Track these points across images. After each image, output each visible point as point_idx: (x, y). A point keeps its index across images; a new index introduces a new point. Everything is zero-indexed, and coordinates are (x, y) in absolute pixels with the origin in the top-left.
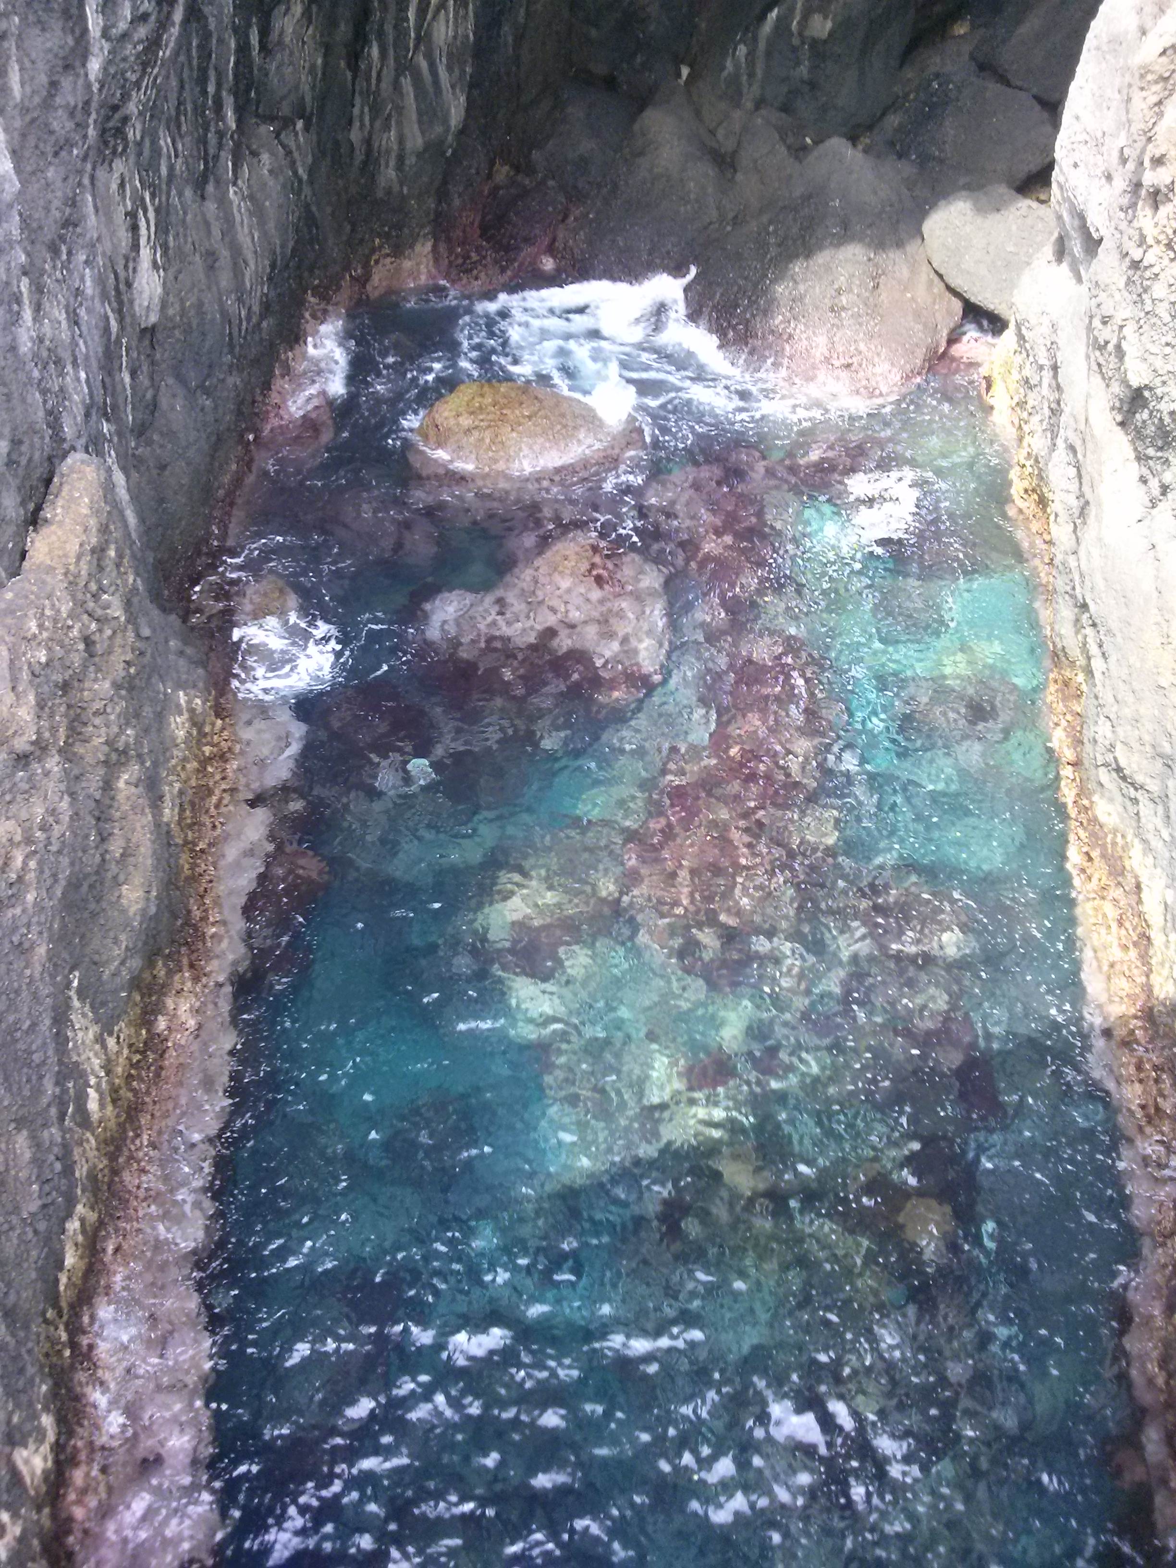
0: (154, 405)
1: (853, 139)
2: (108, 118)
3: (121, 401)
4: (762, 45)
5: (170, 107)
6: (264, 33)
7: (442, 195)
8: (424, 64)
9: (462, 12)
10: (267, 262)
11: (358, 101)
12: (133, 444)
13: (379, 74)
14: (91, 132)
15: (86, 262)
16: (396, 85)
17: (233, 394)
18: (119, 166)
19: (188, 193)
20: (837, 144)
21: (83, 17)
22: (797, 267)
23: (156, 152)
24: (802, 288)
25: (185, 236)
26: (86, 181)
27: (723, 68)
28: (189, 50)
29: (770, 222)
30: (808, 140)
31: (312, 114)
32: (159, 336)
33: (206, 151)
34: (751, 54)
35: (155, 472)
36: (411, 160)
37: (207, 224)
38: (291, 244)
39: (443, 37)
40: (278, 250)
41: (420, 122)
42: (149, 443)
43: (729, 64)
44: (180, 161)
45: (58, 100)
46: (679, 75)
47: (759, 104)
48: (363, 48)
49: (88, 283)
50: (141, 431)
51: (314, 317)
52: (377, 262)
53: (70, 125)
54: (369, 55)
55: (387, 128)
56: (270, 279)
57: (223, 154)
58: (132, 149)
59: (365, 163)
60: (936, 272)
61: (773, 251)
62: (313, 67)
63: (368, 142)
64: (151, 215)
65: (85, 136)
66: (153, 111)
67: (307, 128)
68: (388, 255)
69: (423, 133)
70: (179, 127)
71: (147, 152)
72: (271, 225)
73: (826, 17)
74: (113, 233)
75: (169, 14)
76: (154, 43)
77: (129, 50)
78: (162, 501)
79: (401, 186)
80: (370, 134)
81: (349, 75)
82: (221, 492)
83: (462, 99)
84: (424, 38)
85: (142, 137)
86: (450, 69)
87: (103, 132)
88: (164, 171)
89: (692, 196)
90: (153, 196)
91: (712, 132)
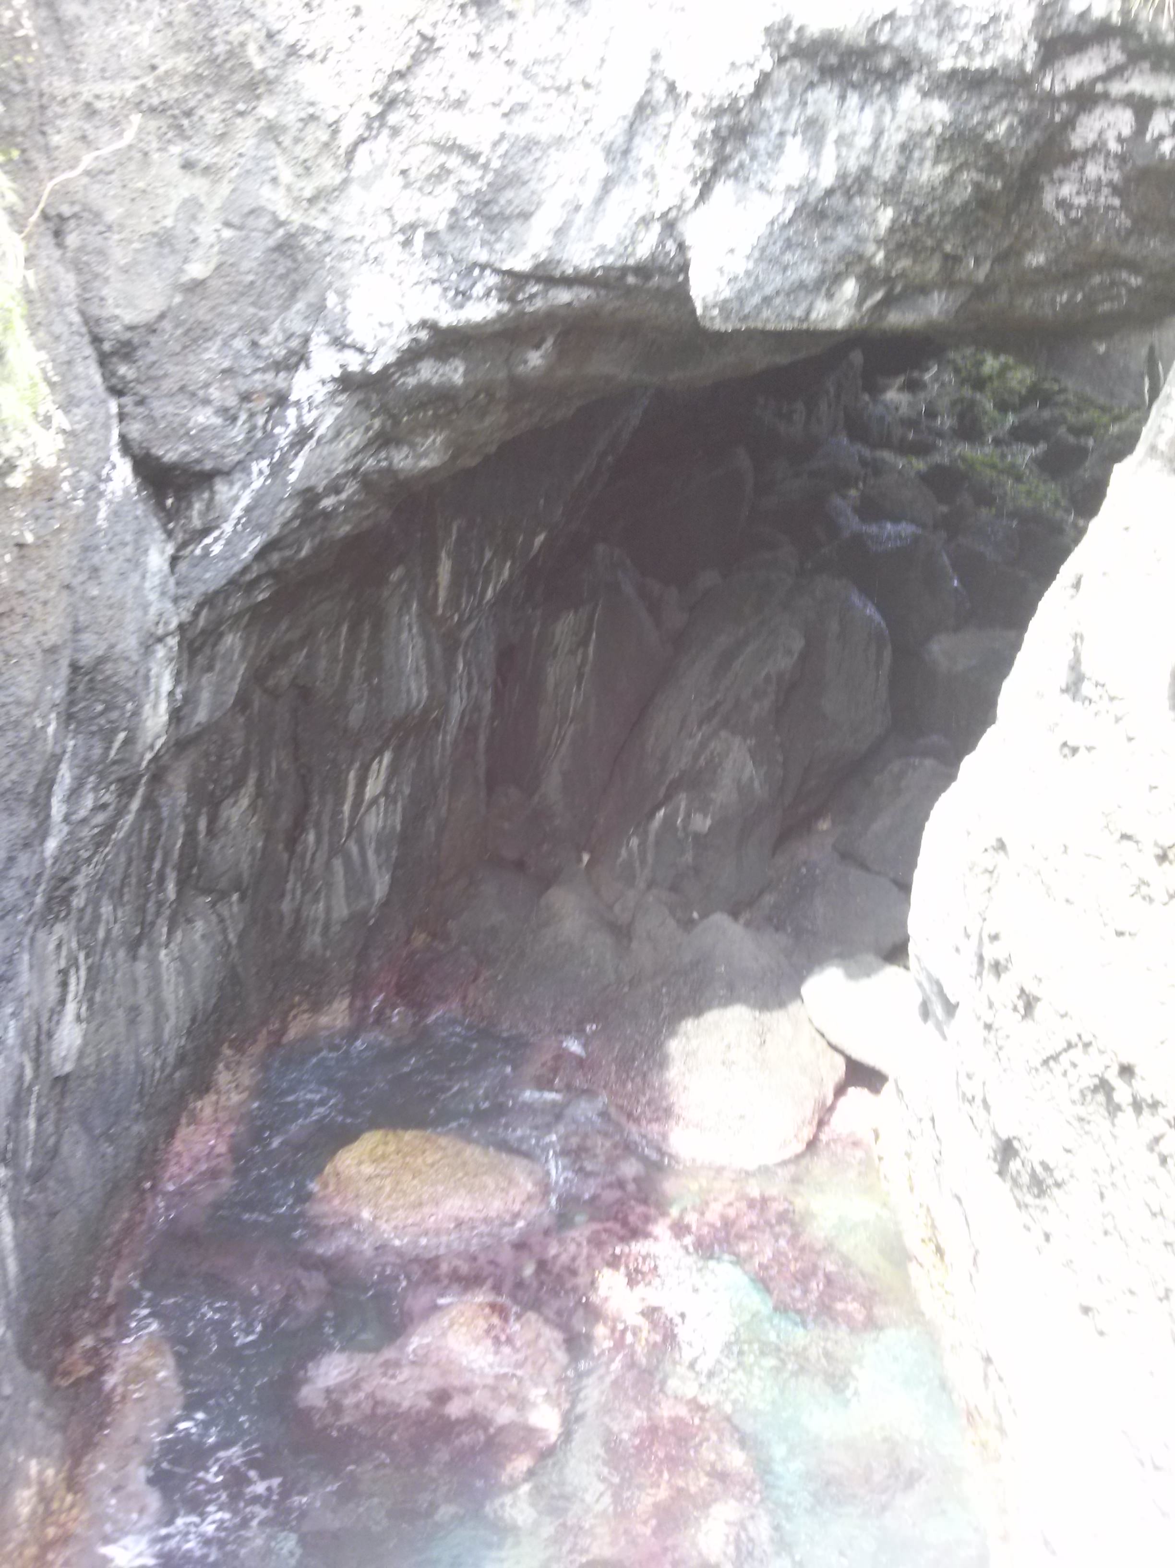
0: (55, 1152)
1: (735, 915)
2: (56, 888)
3: (22, 1146)
4: (652, 838)
5: (115, 880)
6: (212, 821)
7: (362, 957)
8: (354, 849)
9: (391, 808)
10: (188, 1017)
11: (292, 878)
12: (26, 1190)
13: (314, 854)
14: (39, 900)
15: (13, 1015)
16: (328, 865)
17: (136, 1142)
18: (60, 929)
19: (121, 954)
20: (720, 918)
21: (48, 806)
22: (688, 1025)
23: (96, 918)
24: (694, 1043)
25: (112, 993)
26: (26, 942)
27: (618, 855)
28: (141, 832)
29: (663, 984)
30: (695, 915)
31: (247, 888)
32: (72, 1084)
33: (144, 918)
34: (642, 844)
35: (45, 1219)
36: (335, 928)
37: (135, 982)
38: (213, 1001)
39: (372, 829)
40: (200, 1007)
41: (347, 896)
42: (44, 1189)
43: (624, 852)
44: (117, 926)
45: (13, 872)
46: (580, 860)
47: (651, 884)
48: (301, 834)
49: (11, 1033)
50: (37, 1177)
51: (227, 1067)
52: (295, 1017)
53: (20, 893)
54: (305, 840)
55: (316, 900)
56: (189, 1032)
57: (160, 921)
58: (74, 915)
59: (293, 930)
60: (818, 1031)
61: (666, 1011)
62: (253, 850)
63: (298, 911)
64: (83, 973)
65: (32, 904)
66: (99, 883)
67: (242, 899)
68: (305, 1012)
69: (349, 905)
70: (121, 896)
71: (87, 918)
72: (196, 984)
73: (705, 816)
74: (43, 988)
75: (127, 805)
76: (110, 827)
77: (86, 833)
78: (46, 1249)
79: (325, 948)
80: (301, 903)
81: (285, 856)
82: (109, 1242)
83: (387, 878)
84: (356, 827)
85: (86, 905)
86: (377, 852)
87: (49, 900)
88: (101, 934)
89: (592, 962)
90: (87, 956)
91: (610, 907)
